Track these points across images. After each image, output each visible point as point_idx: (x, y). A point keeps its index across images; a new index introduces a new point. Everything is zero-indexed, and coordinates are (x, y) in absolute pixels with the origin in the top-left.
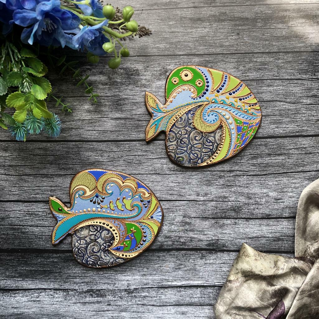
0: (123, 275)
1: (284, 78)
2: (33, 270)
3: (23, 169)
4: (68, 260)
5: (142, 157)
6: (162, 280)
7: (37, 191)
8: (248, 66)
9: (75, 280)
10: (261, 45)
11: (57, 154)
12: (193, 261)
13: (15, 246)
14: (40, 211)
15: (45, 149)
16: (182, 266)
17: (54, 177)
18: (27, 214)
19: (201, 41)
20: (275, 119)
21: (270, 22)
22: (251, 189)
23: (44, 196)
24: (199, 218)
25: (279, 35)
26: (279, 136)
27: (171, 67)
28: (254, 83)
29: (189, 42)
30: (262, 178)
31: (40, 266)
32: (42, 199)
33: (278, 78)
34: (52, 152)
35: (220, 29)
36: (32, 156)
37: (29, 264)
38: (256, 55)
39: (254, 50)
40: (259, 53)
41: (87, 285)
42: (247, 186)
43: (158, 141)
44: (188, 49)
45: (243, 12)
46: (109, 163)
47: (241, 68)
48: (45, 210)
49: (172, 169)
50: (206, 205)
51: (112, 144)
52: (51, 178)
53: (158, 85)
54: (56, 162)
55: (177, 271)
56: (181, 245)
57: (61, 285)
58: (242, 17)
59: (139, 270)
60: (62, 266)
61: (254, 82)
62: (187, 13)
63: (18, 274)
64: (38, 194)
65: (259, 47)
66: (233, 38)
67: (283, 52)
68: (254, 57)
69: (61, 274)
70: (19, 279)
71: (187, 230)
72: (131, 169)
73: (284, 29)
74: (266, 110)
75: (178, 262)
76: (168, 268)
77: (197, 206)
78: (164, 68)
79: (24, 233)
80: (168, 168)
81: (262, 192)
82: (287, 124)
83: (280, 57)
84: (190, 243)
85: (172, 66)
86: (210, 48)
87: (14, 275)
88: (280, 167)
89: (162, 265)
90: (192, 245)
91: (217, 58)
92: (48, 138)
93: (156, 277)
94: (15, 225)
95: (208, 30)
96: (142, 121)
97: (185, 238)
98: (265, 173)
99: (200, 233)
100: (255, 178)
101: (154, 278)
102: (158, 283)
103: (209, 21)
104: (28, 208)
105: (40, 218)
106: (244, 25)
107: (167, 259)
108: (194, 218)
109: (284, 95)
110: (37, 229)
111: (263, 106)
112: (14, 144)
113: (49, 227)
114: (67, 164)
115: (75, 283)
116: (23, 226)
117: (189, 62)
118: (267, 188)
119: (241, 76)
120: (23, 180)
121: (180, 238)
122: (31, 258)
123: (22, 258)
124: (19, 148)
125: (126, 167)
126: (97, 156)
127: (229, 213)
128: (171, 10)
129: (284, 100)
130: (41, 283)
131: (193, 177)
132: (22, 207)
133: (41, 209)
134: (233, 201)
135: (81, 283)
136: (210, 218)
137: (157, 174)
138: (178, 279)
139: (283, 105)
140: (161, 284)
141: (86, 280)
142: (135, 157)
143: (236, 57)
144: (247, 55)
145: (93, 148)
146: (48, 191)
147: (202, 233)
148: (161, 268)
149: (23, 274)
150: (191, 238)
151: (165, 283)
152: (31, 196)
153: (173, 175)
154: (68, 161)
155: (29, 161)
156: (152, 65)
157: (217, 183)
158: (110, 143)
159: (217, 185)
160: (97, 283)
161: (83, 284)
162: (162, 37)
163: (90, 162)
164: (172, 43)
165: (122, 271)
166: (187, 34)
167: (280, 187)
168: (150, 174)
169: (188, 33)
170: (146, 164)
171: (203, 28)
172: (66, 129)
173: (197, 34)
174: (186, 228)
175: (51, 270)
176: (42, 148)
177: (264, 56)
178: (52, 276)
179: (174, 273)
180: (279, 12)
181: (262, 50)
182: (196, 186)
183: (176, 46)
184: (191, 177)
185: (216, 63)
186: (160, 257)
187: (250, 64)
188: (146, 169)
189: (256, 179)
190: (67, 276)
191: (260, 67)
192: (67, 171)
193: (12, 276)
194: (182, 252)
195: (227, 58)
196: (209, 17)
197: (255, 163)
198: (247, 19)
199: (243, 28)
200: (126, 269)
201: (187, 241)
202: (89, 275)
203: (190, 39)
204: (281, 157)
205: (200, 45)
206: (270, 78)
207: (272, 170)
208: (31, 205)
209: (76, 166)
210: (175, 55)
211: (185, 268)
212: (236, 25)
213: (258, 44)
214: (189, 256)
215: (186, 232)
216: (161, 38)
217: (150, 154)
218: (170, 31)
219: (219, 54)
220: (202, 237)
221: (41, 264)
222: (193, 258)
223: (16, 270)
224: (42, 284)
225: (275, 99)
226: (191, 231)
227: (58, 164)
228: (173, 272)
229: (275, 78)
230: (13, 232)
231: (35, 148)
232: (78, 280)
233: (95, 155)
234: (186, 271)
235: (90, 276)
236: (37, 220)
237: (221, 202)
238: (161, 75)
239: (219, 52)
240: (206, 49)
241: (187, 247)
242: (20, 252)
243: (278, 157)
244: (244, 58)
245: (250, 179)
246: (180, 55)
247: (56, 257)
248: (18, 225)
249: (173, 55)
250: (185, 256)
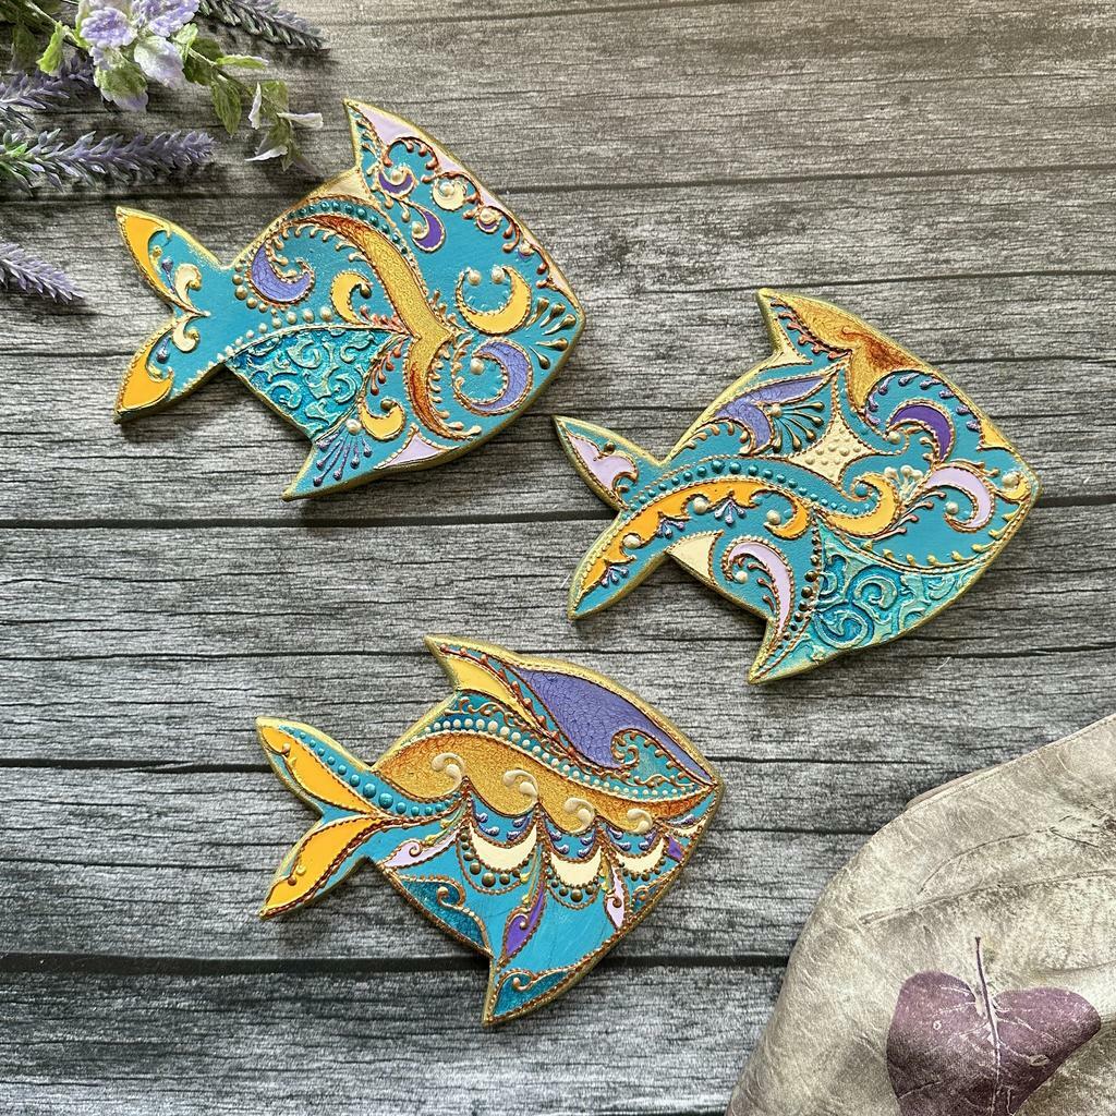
0: (456, 1064)
1: (1089, 267)
2: (95, 1042)
3: (61, 635)
4: (233, 1002)
5: (531, 583)
6: (613, 1087)
7: (113, 723)
8: (946, 222)
9: (261, 1086)
10: (997, 143)
11: (198, 576)
12: (740, 1010)
13: (23, 943)
14: (124, 802)
15: (150, 557)
16: (696, 1031)
17: (183, 664)
18: (71, 813)
19: (759, 127)
20: (1061, 428)
21: (1028, 52)
22: (970, 712)
23: (140, 742)
24: (763, 830)
25: (1064, 101)
26: (1078, 497)
27: (643, 231)
28: (974, 291)
29: (712, 133)
30: (1015, 666)
31: (121, 1025)
32: (132, 756)
33: (1066, 267)
34: (177, 565)
35: (831, 82)
36: (97, 582)
37: (77, 1018)
38: (978, 181)
39: (968, 162)
40: (990, 170)
41: (309, 1108)
42: (957, 698)
43: (594, 522)
44: (709, 159)
45: (920, 18)
46: (400, 608)
47: (920, 229)
48: (146, 797)
49: (651, 632)
50: (788, 778)
51: (410, 532)
52: (172, 669)
53: (590, 304)
54: (190, 607)
55: (673, 1048)
56: (690, 945)
57: (206, 1107)
58: (917, 35)
59: (518, 1048)
60: (209, 1028)
61: (974, 285)
62: (702, 22)
63: (32, 1060)
64: (116, 733)
65: (987, 149)
66: (887, 114)
67: (1083, 168)
68: (969, 189)
69: (207, 1060)
70: (38, 1080)
71: (711, 881)
72: (487, 632)
73: (1085, 78)
74: (1022, 393)
75: (677, 1012)
76: (640, 1040)
77: (754, 783)
78: (613, 237)
79: (57, 891)
80: (635, 627)
81: (1015, 723)
82: (1110, 450)
83: (1074, 185)
84: (726, 936)
85: (647, 227)
86: (794, 156)
87: (18, 1063)
88: (1086, 620)
89: (614, 1023)
90: (736, 943)
91: (823, 195)
92: (160, 510)
93: (590, 1077)
94: (23, 860)
95: (785, 87)
96: (528, 441)
97: (707, 915)
98: (1026, 646)
99: (767, 893)
100: (987, 668)
101: (581, 1078)
102: (596, 1099)
103: (790, 53)
104: (77, 790)
105: (125, 831)
106: (925, 65)
107: (634, 1000)
108: (742, 829)
109: (1093, 334)
110: (113, 877)
111: (1012, 378)
112: (26, 534)
113: (157, 866)
114: (236, 613)
115: (259, 1097)
116: (56, 863)
117: (713, 211)
118: (1037, 708)
119: (918, 263)
120: (58, 678)
121: (685, 914)
122: (85, 992)
123: (52, 994)
124: (49, 553)
125: (467, 622)
126: (352, 582)
127: (884, 811)
128: (644, 12)
129: (1093, 355)
130: (125, 1096)
131: (735, 663)
132: (53, 785)
133: (129, 793)
134: (900, 762)
135: (283, 1098)
136: (808, 832)
137: (589, 651)
138: (680, 1083)
139: (1090, 373)
140: (611, 1105)
141: (306, 1086)
142: (502, 583)
143: (897, 189)
144: (942, 178)
145: (340, 549)
146: (155, 720)
147: (776, 894)
148: (610, 1039)
149: (54, 1058)
150: (728, 912)
151: (625, 1102)
152: (91, 743)
153: (654, 656)
154: (239, 600)
155: (86, 605)
156: (567, 224)
157: (832, 689)
158: (402, 529)
159: (830, 695)
160: (348, 1097)
161: (291, 1103)
162: (605, 114)
163: (325, 606)
164: (643, 141)
165: (452, 1049)
166: (705, 103)
167: (1090, 705)
168: (561, 651)
169: (707, 101)
170: (547, 611)
171: (768, 80)
172: (233, 476)
173: (742, 102)
174: (711, 872)
175: (165, 1045)
176: (135, 553)
177: (1010, 182)
178: (167, 1066)
179: (662, 1061)
180: (1059, 15)
181: (1002, 161)
182: (746, 700)
183: (662, 151)
184: (727, 663)
185: (820, 211)
186: (606, 992)
187: (953, 214)
188: (547, 630)
189: (990, 672)
190: (230, 1070)
191: (994, 225)
192: (234, 640)
193: (12, 1064)
194: (696, 970)
195: (865, 191)
196: (787, 38)
197: (987, 604)
198: (937, 42)
199: (921, 77)
200: (467, 1040)
201: (712, 927)
202: (316, 1065)
203: (715, 122)
204: (1089, 583)
205: (756, 146)
206: (1037, 266)
207: (1054, 634)
208: (88, 780)
209: (268, 619)
210: (656, 185)
211: (706, 1039)
212: (894, 66)
213: (985, 137)
214: (724, 990)
215: (709, 888)
216: (601, 119)
217: (561, 573)
218: (639, 92)
219: (833, 177)
220: (775, 910)
221: (123, 1020)
222: (738, 996)
223: (26, 1044)
224: (127, 1101)
225: (1057, 350)
226: (728, 882)
227: (202, 614)
228: (658, 1056)
229: (1056, 267)
230: (18, 889)
231: (109, 551)
232: (272, 1085)
233: (346, 575)
234: (712, 1050)
235: (319, 1069)
236: (111, 838)
237: (851, 767)
238: (601, 262)
239: (829, 169)
240: (779, 158)
241: (712, 952)
242: (42, 969)
243: (1075, 583)
244: (929, 192)
245: (967, 672)
246: (679, 185)
247: (184, 992)
248: (35, 860)
249: (649, 186)
250: (707, 989)
